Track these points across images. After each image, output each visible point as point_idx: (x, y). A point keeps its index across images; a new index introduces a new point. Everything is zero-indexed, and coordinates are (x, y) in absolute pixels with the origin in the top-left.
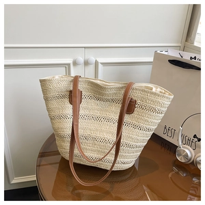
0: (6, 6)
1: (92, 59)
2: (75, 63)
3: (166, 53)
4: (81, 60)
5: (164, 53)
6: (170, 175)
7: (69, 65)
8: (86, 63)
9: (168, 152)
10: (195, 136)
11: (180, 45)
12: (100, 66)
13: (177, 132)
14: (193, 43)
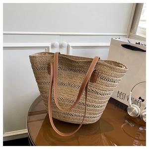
0: (4, 4)
1: (66, 43)
2: (53, 46)
3: (119, 40)
4: (57, 44)
5: (117, 39)
6: (122, 126)
7: (48, 47)
8: (61, 46)
9: (120, 109)
10: (140, 98)
11: (126, 34)
12: (71, 48)
13: (127, 95)
14: (135, 33)
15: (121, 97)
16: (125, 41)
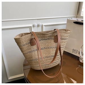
1: (41, 24)
2: (34, 26)
4: (36, 24)
5: (71, 19)
6: (77, 69)
7: (31, 27)
8: (38, 26)
9: (75, 59)
12: (44, 27)
13: (78, 51)
14: (80, 15)
15: (75, 52)
16: (75, 19)
